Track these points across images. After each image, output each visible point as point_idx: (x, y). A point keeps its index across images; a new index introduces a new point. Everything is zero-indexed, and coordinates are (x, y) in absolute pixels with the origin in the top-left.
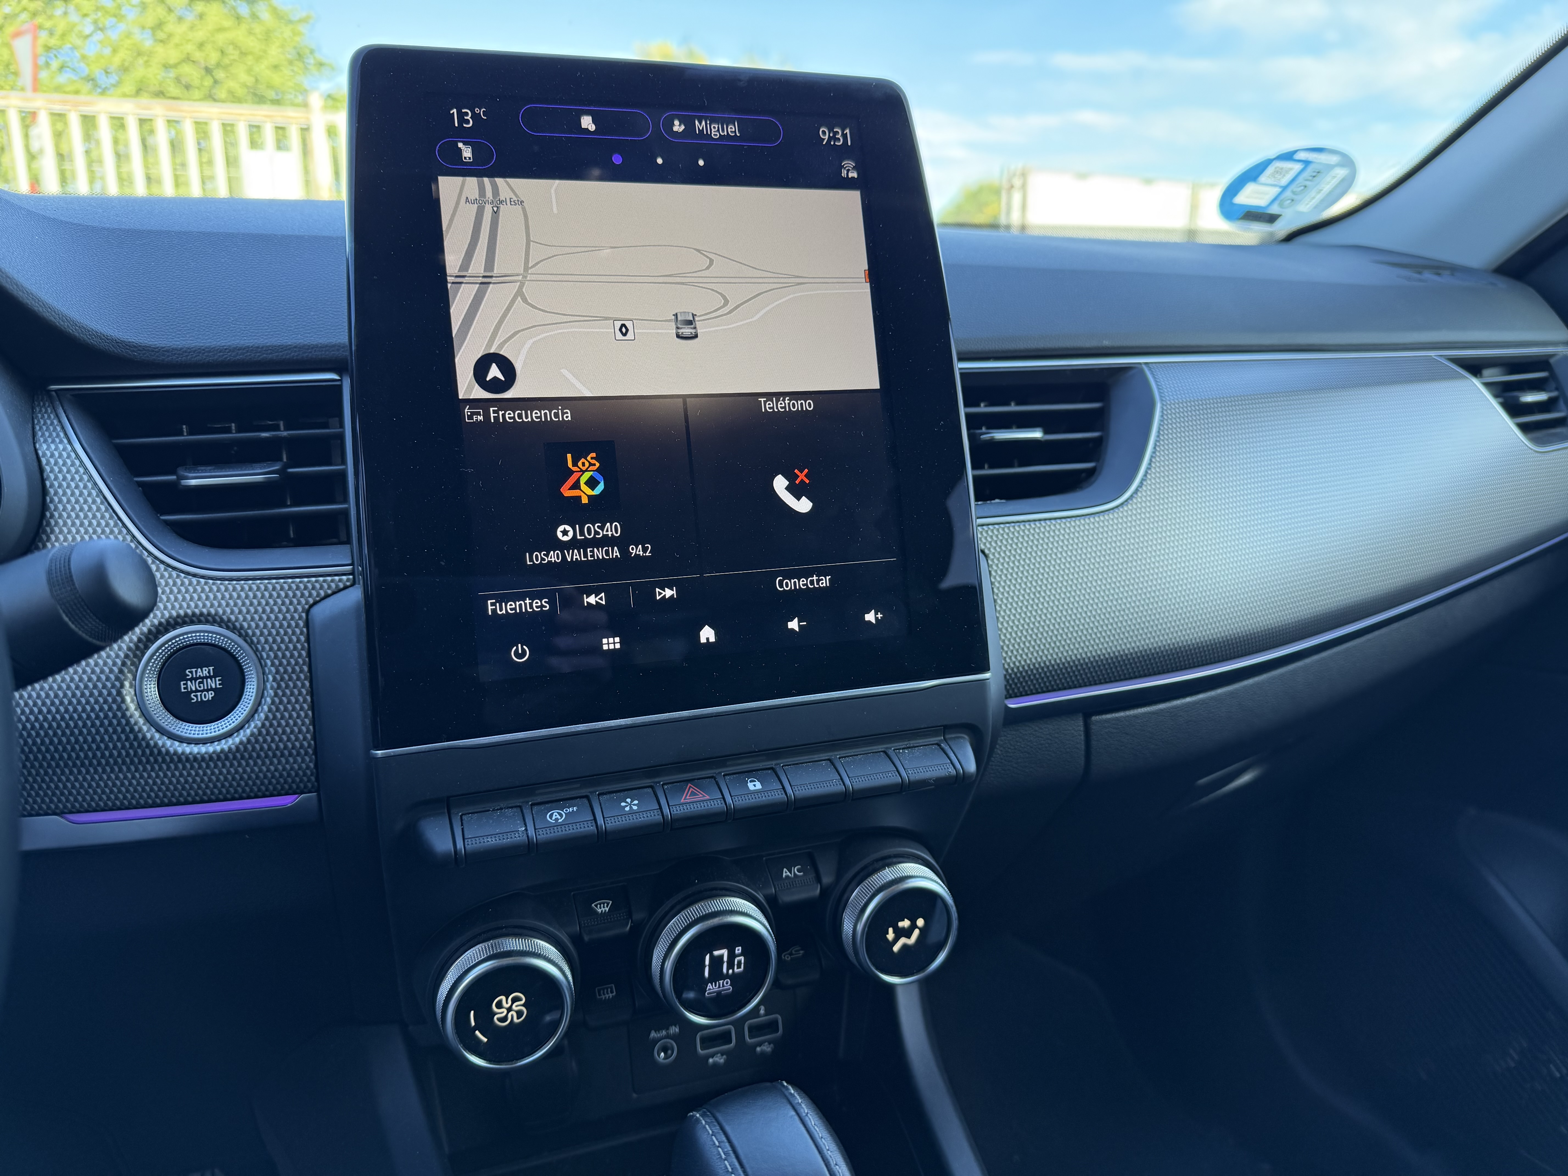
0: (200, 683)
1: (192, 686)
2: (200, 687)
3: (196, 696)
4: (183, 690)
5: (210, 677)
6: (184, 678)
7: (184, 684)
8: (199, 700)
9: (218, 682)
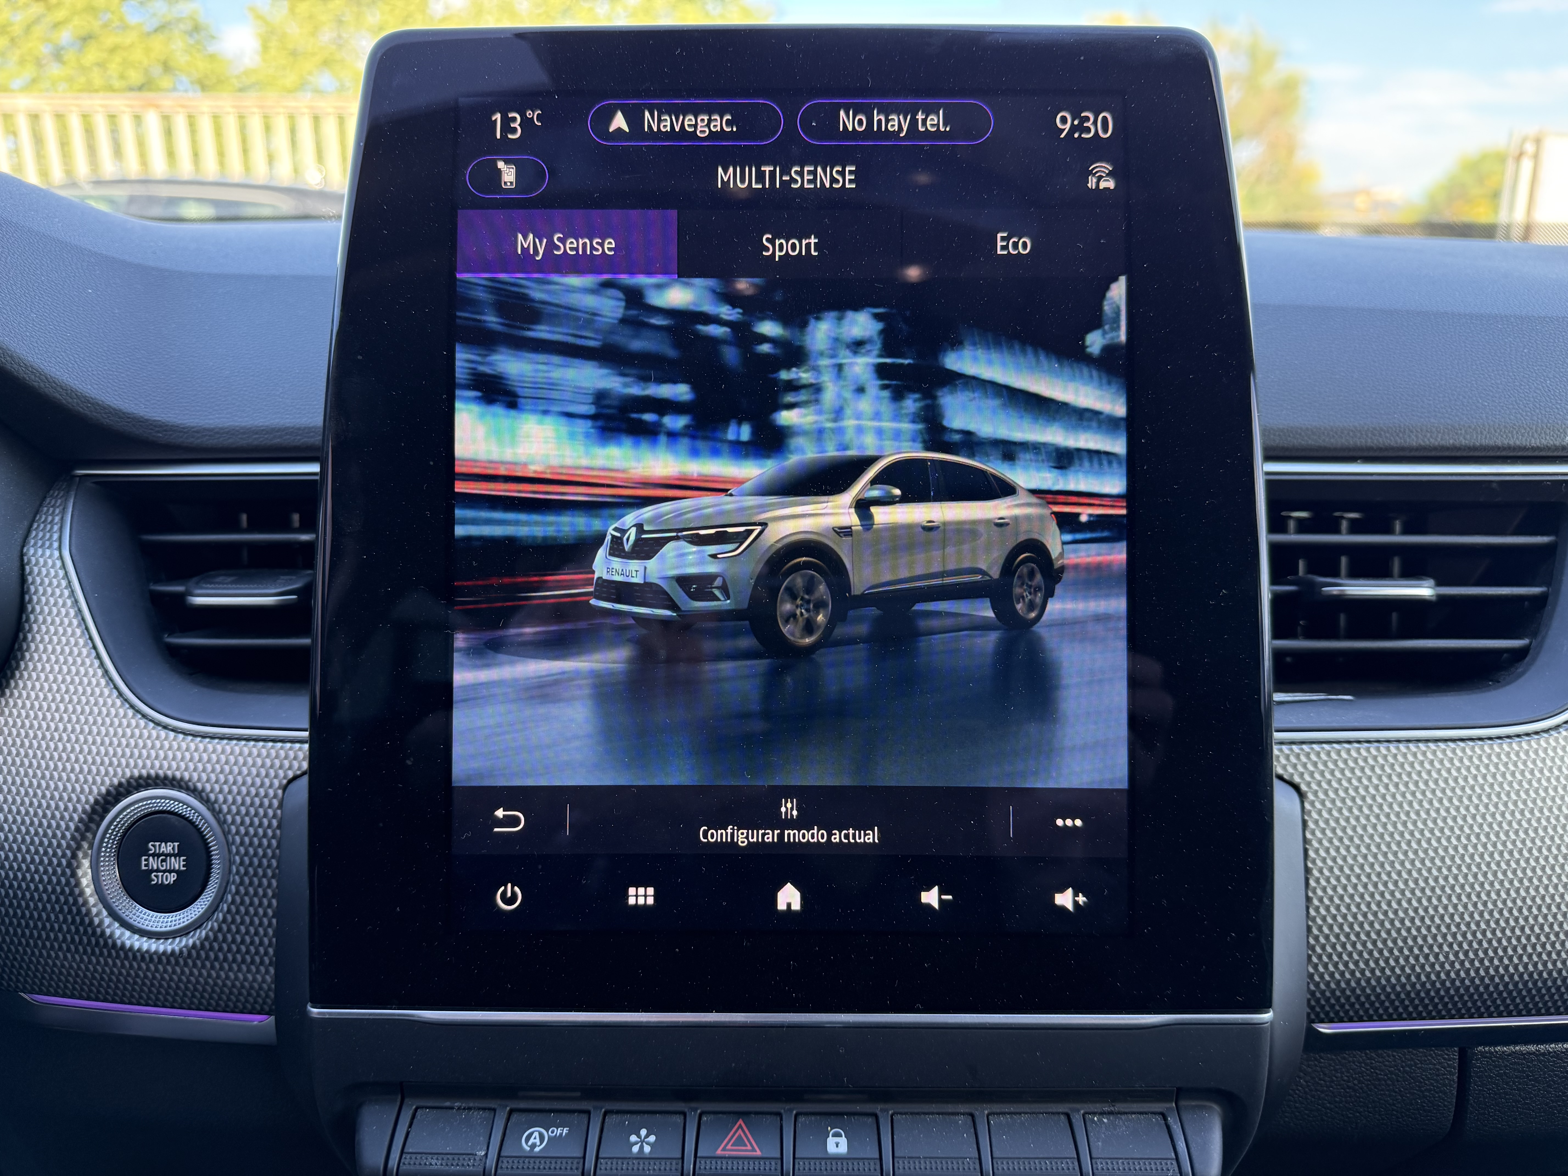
0: (162, 861)
1: (154, 863)
2: (162, 866)
3: (157, 876)
4: (144, 868)
5: (175, 856)
6: (146, 852)
7: (145, 860)
8: (160, 882)
9: (182, 863)
